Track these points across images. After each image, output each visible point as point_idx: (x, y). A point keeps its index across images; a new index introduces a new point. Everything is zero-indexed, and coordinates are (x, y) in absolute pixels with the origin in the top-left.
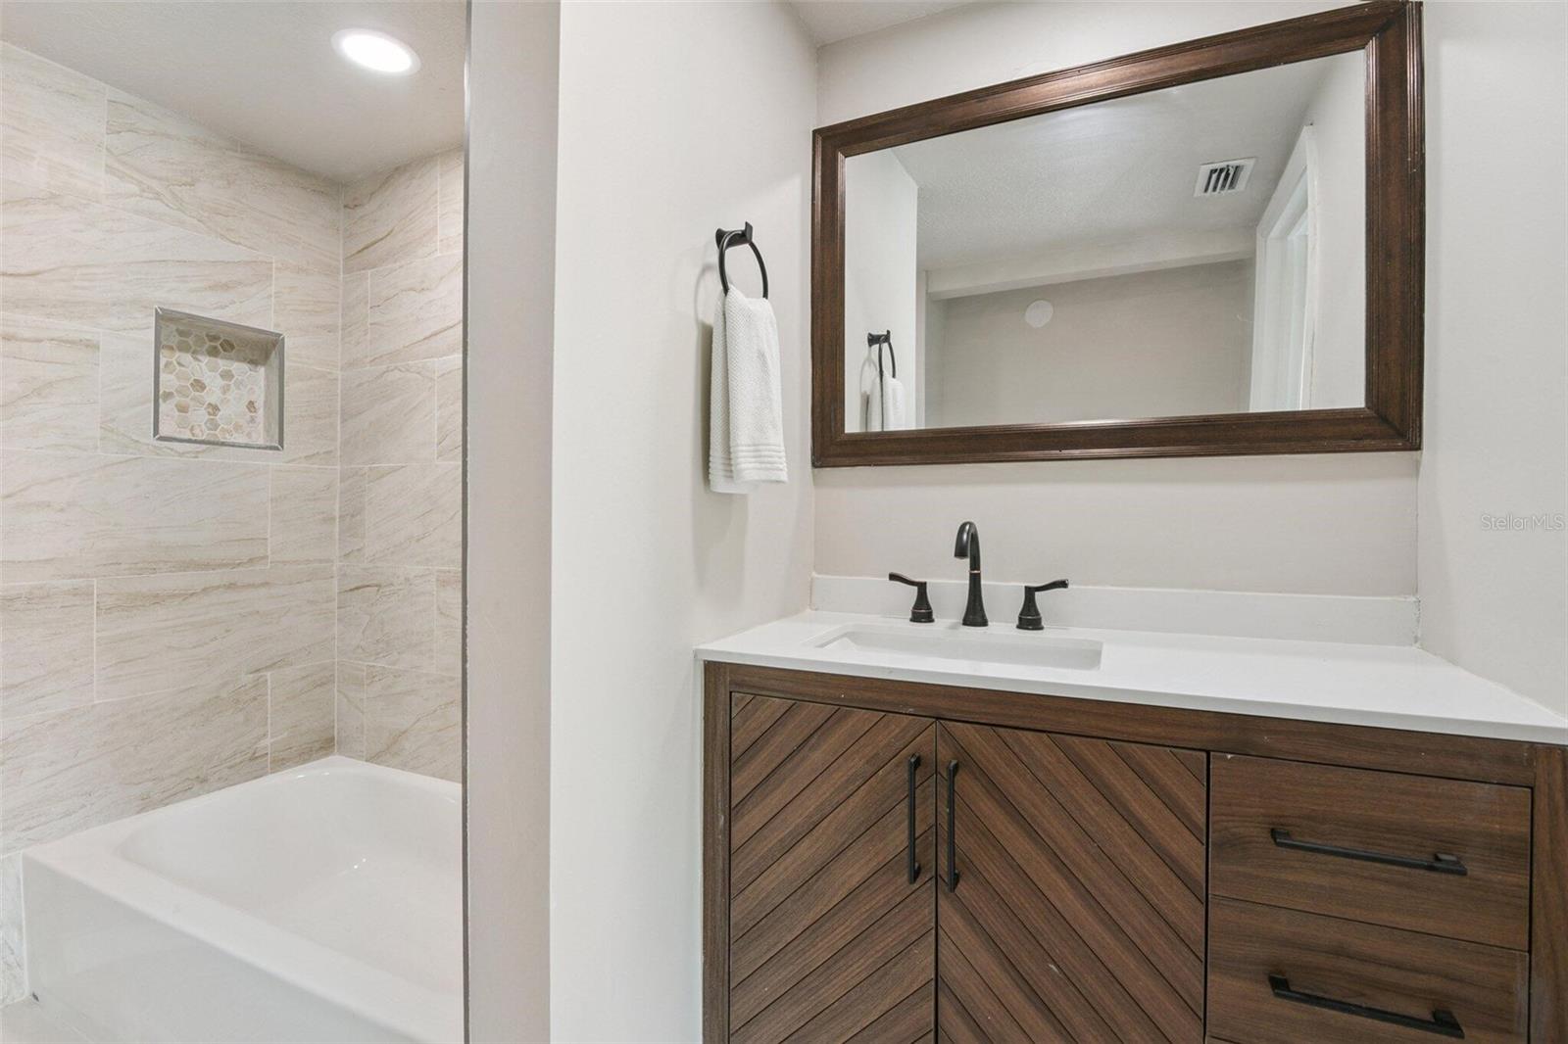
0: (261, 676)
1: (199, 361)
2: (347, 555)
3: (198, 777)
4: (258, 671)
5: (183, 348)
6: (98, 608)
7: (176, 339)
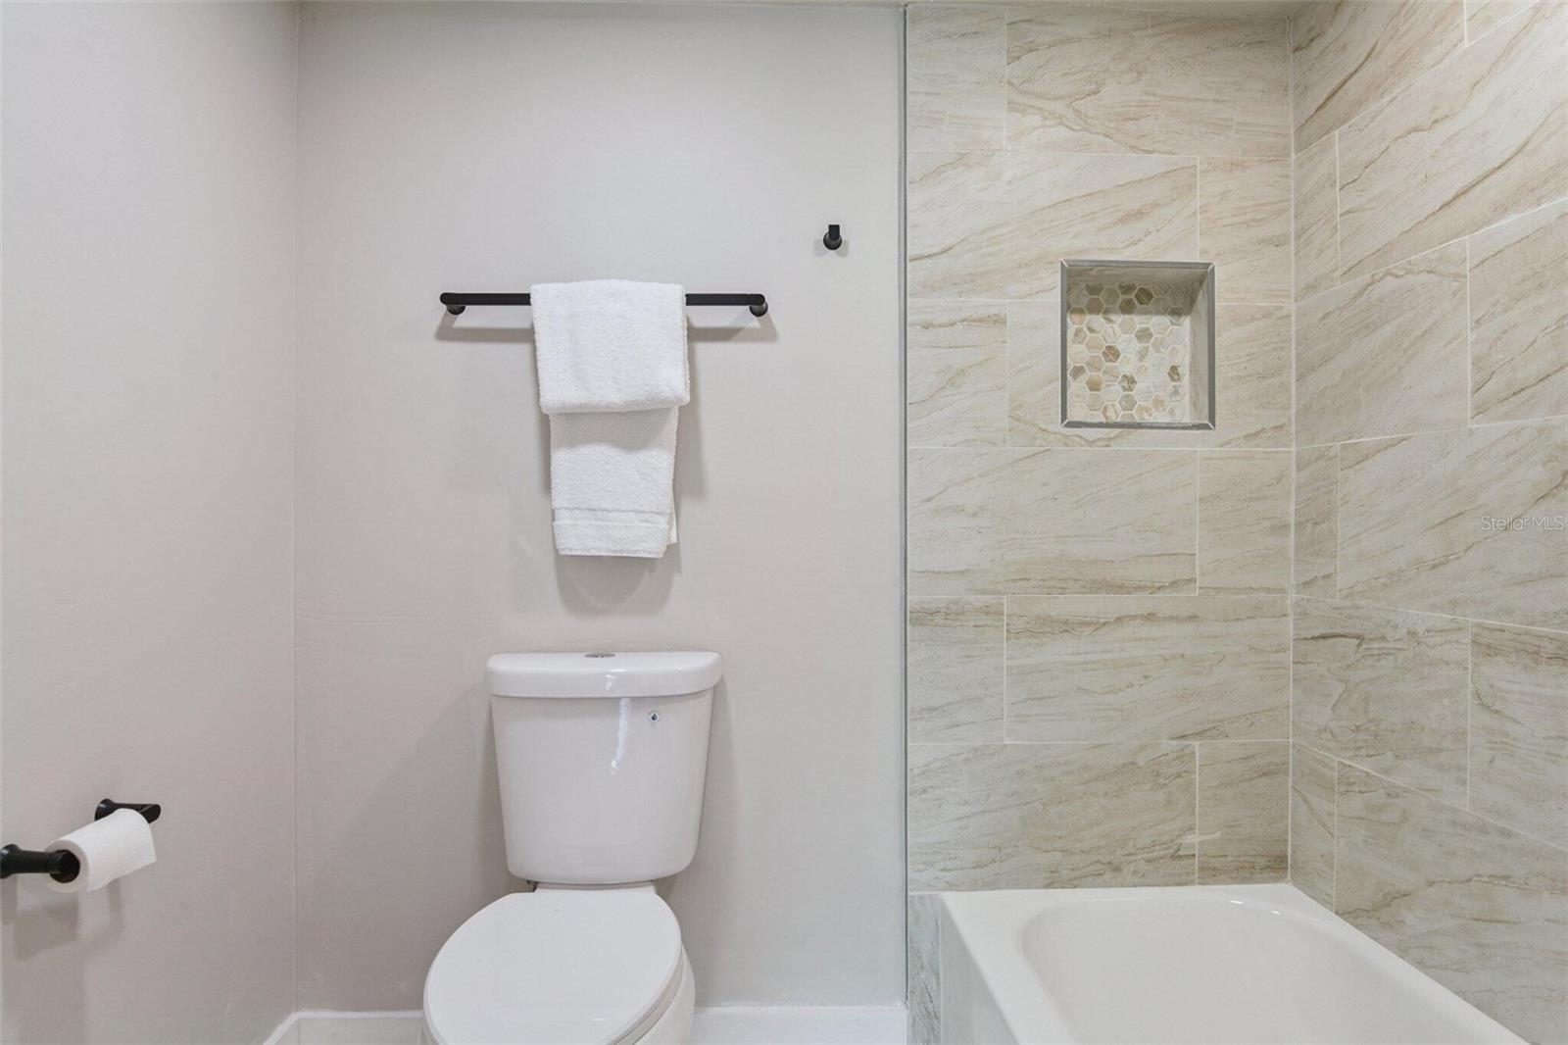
0: (1188, 746)
1: (1111, 321)
2: (1307, 584)
3: (1110, 863)
4: (1183, 737)
5: (1094, 308)
6: (1008, 631)
7: (1085, 300)
